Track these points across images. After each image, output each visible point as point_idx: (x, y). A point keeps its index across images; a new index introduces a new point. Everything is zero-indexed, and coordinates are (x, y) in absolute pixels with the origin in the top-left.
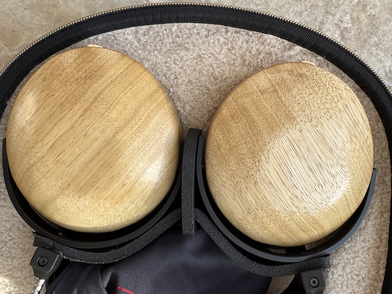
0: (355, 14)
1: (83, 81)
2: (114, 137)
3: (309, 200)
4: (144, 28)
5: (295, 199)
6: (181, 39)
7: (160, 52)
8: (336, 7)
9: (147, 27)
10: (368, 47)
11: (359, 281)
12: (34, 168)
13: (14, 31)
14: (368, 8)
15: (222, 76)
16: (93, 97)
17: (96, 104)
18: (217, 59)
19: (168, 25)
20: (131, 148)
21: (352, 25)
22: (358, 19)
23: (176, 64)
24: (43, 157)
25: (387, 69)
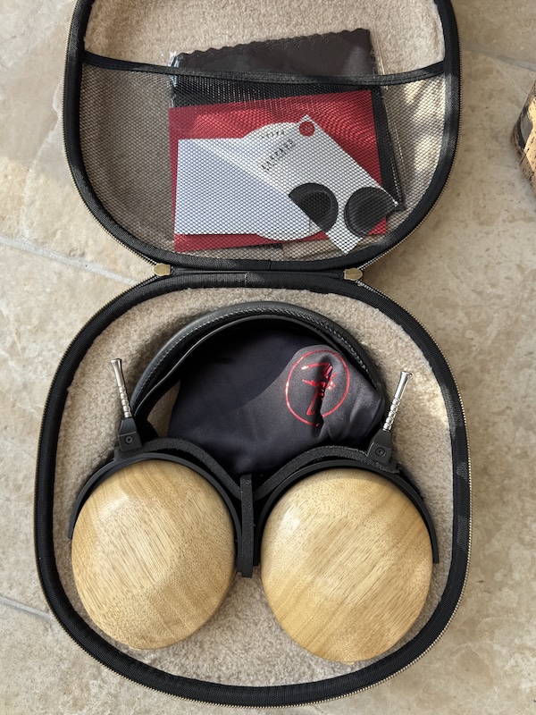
0: (86, 695)
1: (349, 630)
2: (315, 578)
3: (134, 519)
4: (304, 681)
5: (147, 520)
6: (266, 669)
7: (288, 655)
8: (107, 703)
9: (300, 682)
10: (72, 657)
11: (84, 422)
12: (392, 544)
13: (467, 670)
14: (71, 702)
15: (223, 630)
16: (337, 615)
17: (333, 609)
18: (229, 648)
19: (279, 683)
20: (299, 566)
21: (88, 682)
22: (82, 690)
23: (270, 642)
24: (382, 556)
25: (50, 632)
